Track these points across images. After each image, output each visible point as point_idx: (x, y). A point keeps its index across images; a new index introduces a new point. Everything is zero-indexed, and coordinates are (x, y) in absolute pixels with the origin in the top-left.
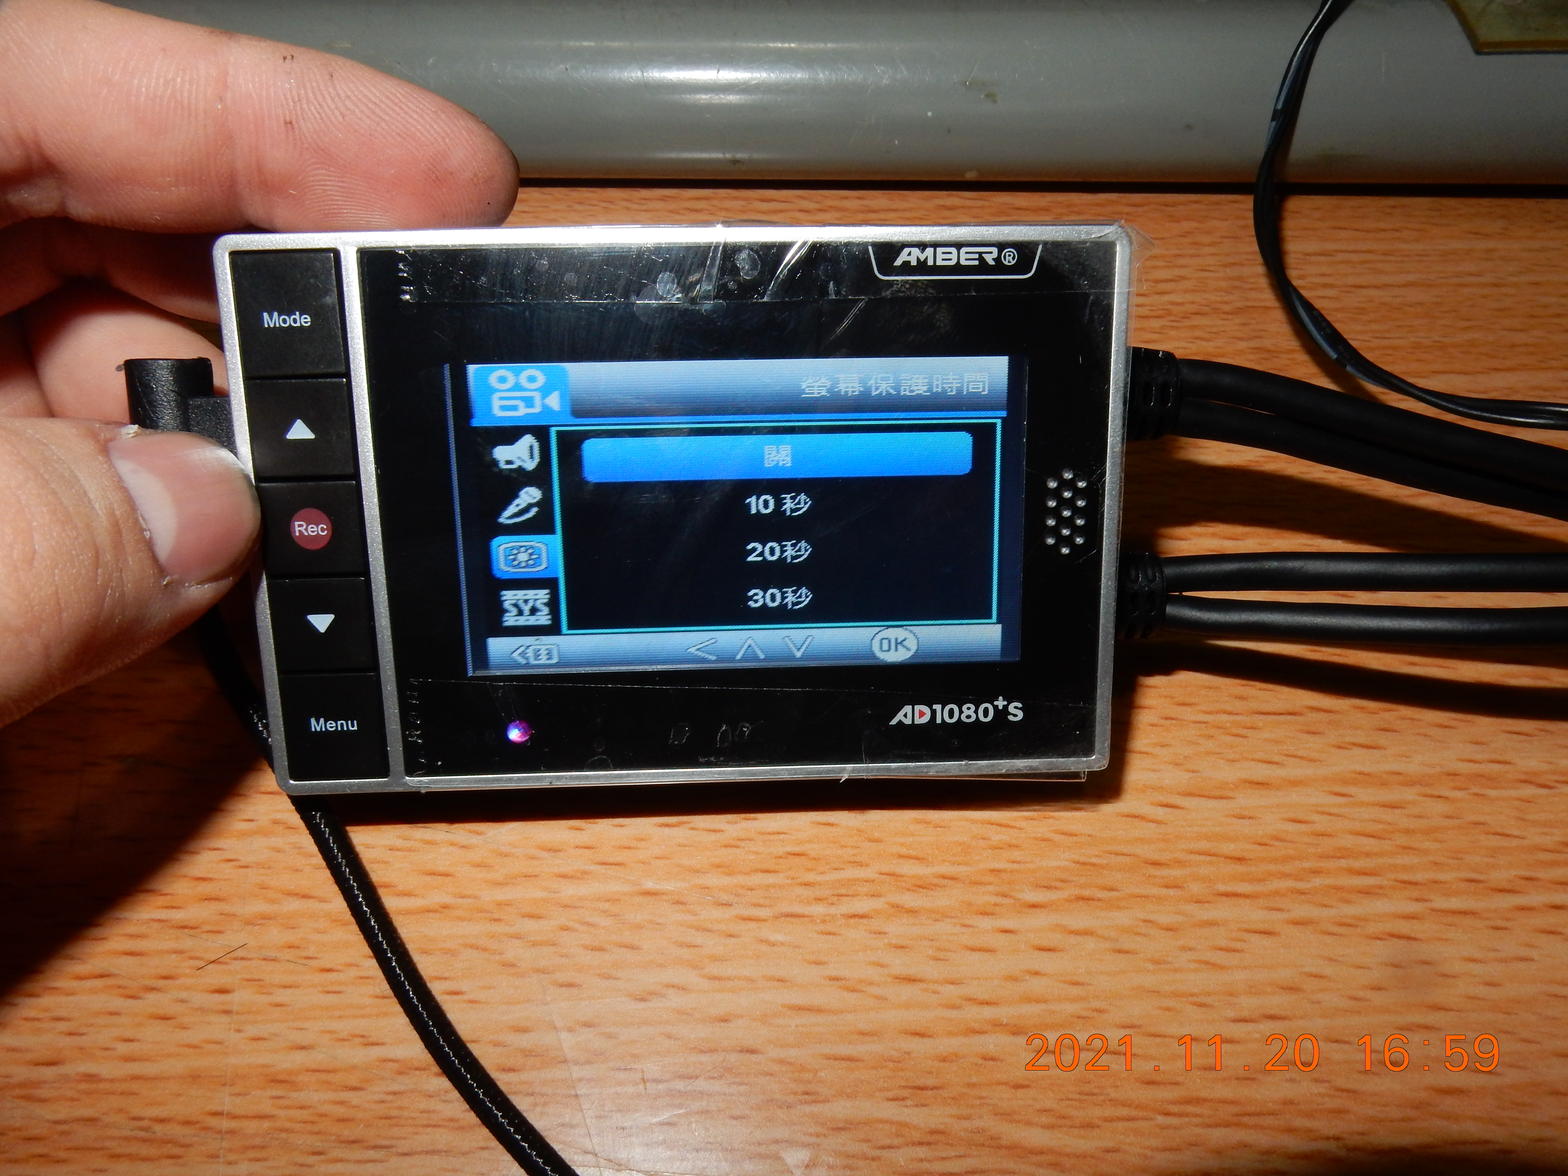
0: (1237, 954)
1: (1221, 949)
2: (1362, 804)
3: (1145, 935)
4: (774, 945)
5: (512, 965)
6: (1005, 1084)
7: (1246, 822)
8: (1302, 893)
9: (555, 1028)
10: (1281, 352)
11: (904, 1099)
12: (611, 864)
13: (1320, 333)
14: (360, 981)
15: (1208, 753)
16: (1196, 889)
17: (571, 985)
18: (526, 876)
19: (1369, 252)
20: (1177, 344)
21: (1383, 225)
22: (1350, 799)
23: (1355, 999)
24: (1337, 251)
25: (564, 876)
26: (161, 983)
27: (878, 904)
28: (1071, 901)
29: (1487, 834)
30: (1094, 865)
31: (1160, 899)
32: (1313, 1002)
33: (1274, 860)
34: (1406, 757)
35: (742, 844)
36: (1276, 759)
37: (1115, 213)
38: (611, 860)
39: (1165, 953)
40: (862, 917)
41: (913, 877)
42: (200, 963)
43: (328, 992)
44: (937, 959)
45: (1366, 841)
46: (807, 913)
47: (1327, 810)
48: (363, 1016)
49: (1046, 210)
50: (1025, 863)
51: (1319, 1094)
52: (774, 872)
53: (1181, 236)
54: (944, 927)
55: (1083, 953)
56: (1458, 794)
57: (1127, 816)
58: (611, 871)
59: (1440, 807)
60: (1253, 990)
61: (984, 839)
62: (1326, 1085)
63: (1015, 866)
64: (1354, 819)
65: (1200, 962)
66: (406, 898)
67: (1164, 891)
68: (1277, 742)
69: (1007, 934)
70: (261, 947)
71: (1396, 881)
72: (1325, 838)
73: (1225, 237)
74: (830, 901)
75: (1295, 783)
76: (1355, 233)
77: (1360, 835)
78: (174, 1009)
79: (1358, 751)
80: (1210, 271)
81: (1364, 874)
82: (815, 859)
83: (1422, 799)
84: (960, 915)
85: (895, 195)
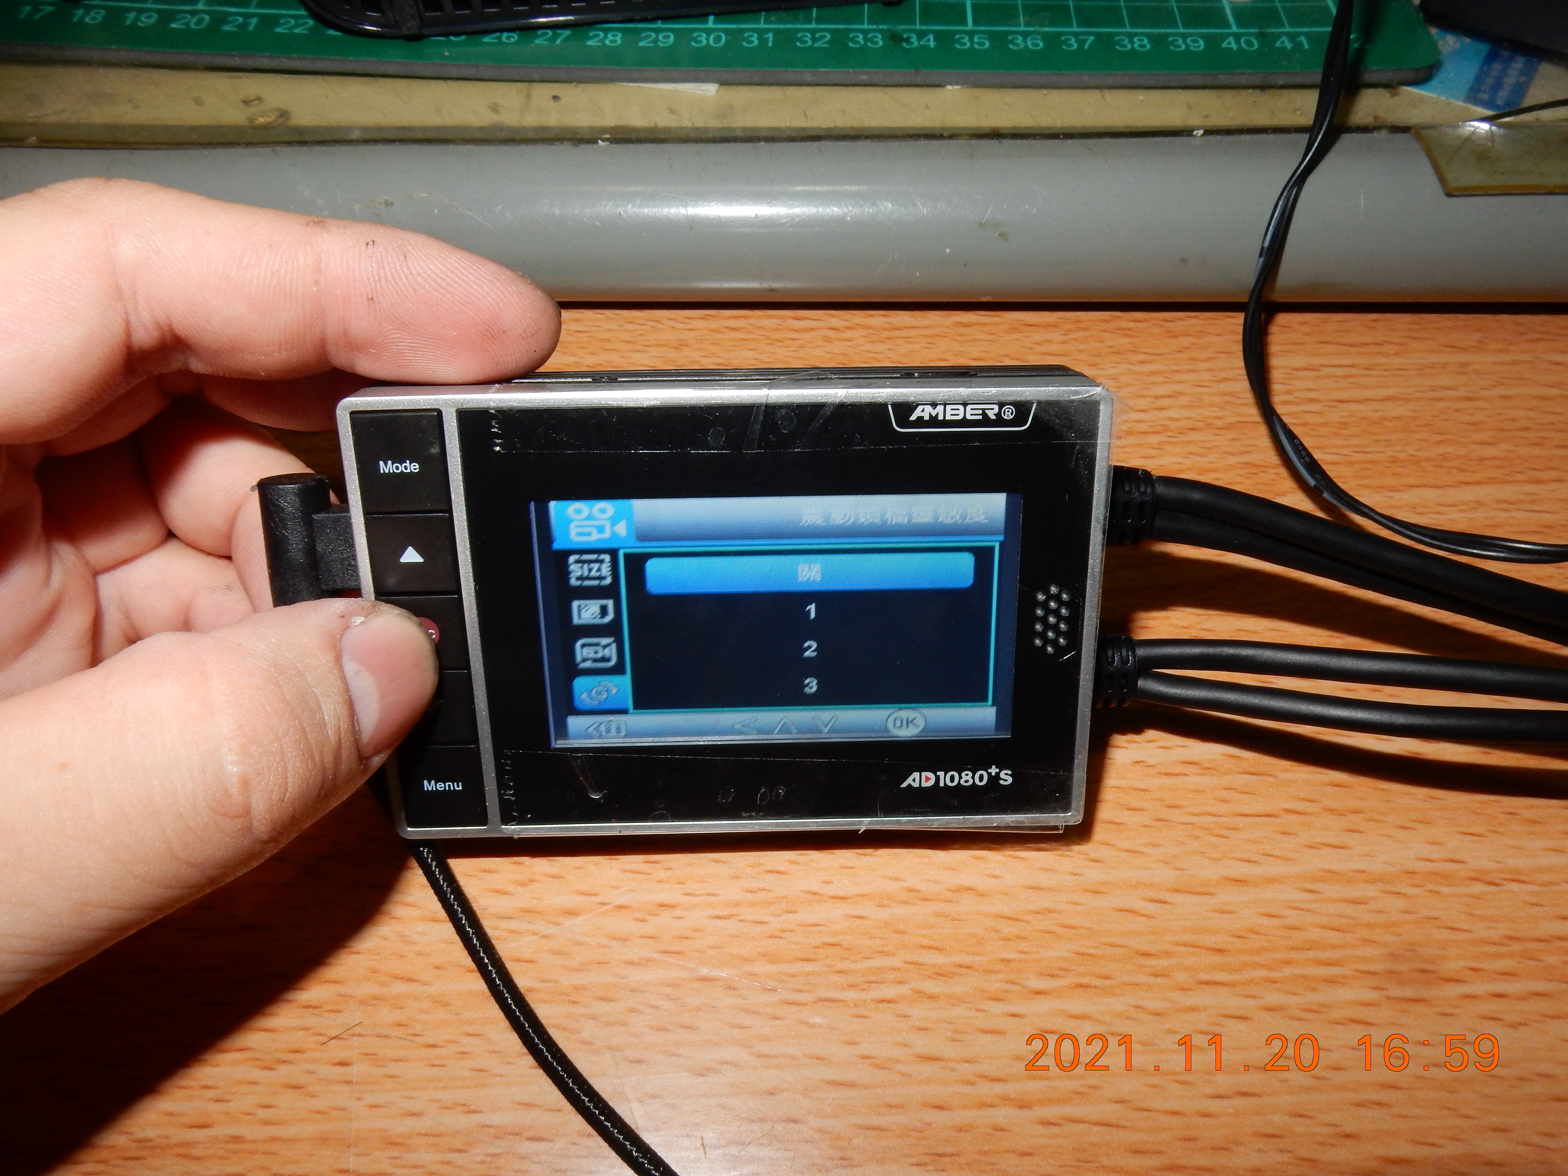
1: (1201, 1032)
2: (1330, 900)
3: (1136, 1020)
4: (813, 1027)
5: (588, 1043)
6: (1014, 1152)
7: (1226, 916)
8: (1273, 981)
10: (1267, 467)
11: (926, 1165)
12: (671, 953)
13: (1300, 461)
14: (460, 1056)
15: (1195, 852)
16: (1180, 978)
17: (639, 1061)
18: (598, 963)
19: (1353, 366)
20: (1174, 459)
21: (1366, 340)
22: (1319, 896)
23: (1318, 1078)
24: (1321, 366)
25: (631, 963)
26: (292, 1056)
27: (903, 990)
28: (1071, 988)
29: (1440, 927)
30: (1092, 955)
31: (1149, 987)
32: (1280, 1081)
33: (1249, 952)
34: (1370, 856)
35: (784, 935)
36: (1254, 858)
37: (1118, 329)
38: (672, 949)
39: (1152, 1036)
40: (889, 1002)
41: (934, 965)
42: (323, 1039)
43: (434, 1066)
44: (954, 1040)
45: (1331, 933)
46: (842, 998)
47: (1298, 905)
48: (463, 1087)
49: (1055, 326)
50: (1031, 953)
51: (1283, 1162)
52: (812, 960)
53: (1179, 352)
54: (960, 1011)
56: (1415, 891)
57: (1121, 911)
58: (672, 959)
59: (1399, 903)
60: (1229, 1069)
61: (995, 931)
62: (1290, 1154)
63: (1023, 956)
64: (1321, 914)
67: (1153, 980)
68: (1255, 842)
69: (1015, 1019)
70: (374, 1025)
71: (1357, 971)
72: (1296, 931)
73: (1219, 353)
74: (861, 987)
75: (1270, 880)
76: (1340, 347)
77: (1327, 928)
78: (303, 1080)
79: (1327, 851)
80: (1205, 387)
81: (1329, 964)
82: (848, 949)
83: (1382, 895)
84: (974, 1001)
85: (917, 313)
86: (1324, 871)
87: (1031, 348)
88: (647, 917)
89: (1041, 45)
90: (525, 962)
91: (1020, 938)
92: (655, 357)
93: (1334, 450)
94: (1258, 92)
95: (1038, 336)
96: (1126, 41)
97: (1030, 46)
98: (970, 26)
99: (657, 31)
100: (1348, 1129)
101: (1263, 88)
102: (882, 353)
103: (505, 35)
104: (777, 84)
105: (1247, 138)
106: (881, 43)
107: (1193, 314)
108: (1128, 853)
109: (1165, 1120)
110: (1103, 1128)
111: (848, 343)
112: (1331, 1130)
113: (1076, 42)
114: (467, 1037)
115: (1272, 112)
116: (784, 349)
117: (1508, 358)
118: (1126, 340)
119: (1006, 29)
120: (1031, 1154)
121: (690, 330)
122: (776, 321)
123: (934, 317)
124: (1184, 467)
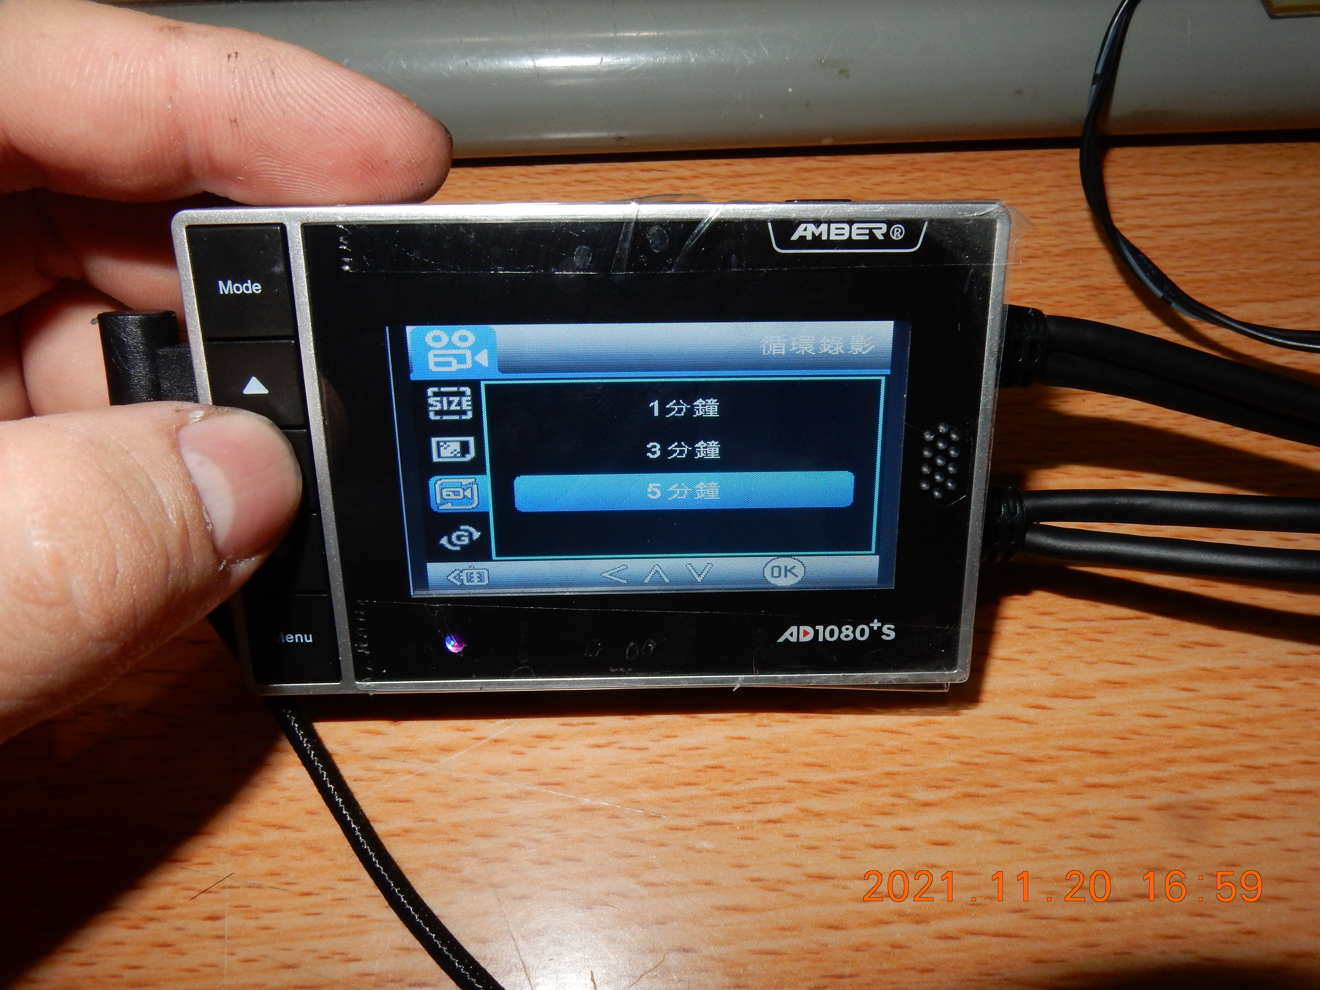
0: (1107, 840)
1: (1093, 836)
2: (1208, 697)
3: (1026, 827)
4: (700, 852)
5: (470, 882)
6: (914, 969)
7: (1107, 718)
8: (1160, 781)
10: (1106, 289)
12: (550, 784)
14: (336, 902)
15: (1070, 657)
16: (1067, 782)
17: (523, 897)
18: (476, 799)
19: (1177, 194)
21: (1187, 170)
22: (1196, 693)
24: (1150, 195)
25: (510, 797)
26: (160, 913)
27: (789, 809)
28: (958, 798)
30: (976, 764)
31: (1036, 793)
33: (1133, 753)
34: (1243, 653)
35: (665, 760)
36: (1129, 660)
37: (953, 168)
38: (551, 780)
39: (1044, 842)
40: (775, 822)
41: (819, 783)
42: (193, 893)
43: (309, 915)
44: (844, 858)
45: (1212, 730)
46: (727, 821)
47: (1176, 704)
48: (340, 935)
49: (893, 168)
50: (916, 765)
52: (695, 784)
53: (1012, 187)
54: (848, 828)
55: (973, 846)
56: (1290, 684)
57: (1002, 718)
58: (552, 791)
59: (1276, 697)
60: (1124, 872)
61: (878, 745)
63: (908, 769)
64: (1200, 712)
65: (1076, 848)
67: (1039, 786)
68: (1128, 644)
69: (905, 831)
70: (246, 876)
71: (1241, 766)
72: (1177, 730)
74: (747, 809)
75: (1147, 681)
76: (1163, 177)
77: (1208, 726)
78: (172, 937)
79: (1199, 649)
80: (1040, 218)
81: (1213, 761)
82: (731, 771)
83: (1258, 690)
84: (862, 816)
85: (759, 160)
87: (870, 189)
88: (524, 750)
90: (400, 802)
91: (902, 750)
95: (877, 178)
100: (1249, 926)
108: (1006, 661)
109: (1064, 927)
110: (1002, 939)
112: (1233, 927)
114: (343, 882)
118: (960, 179)
120: (932, 970)
121: (542, 184)
122: (625, 173)
123: (776, 164)
124: (1026, 292)
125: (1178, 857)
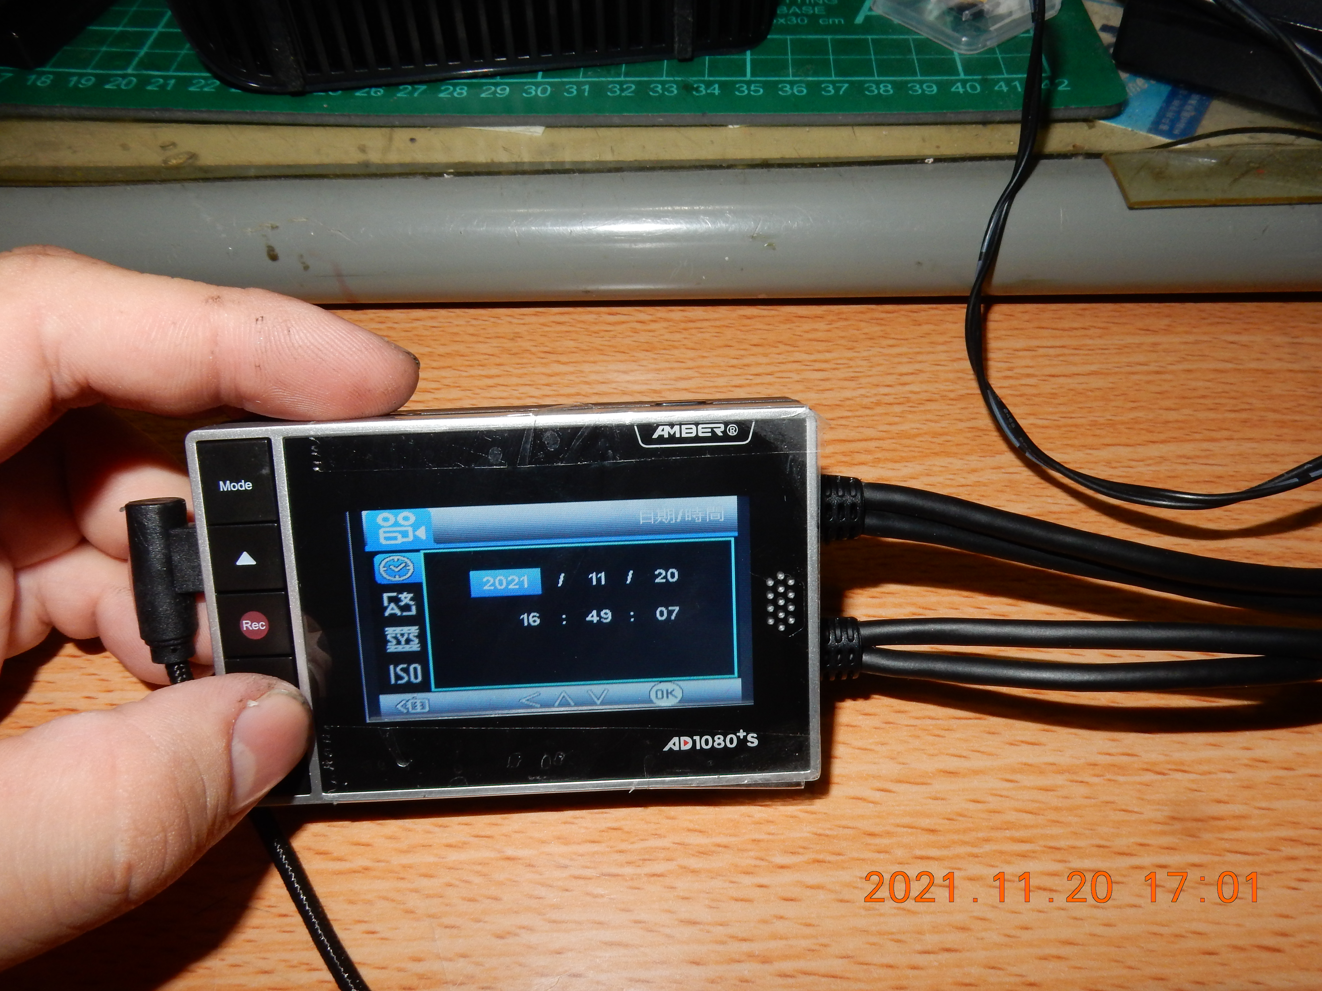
2: (1025, 788)
3: (861, 889)
4: (596, 897)
5: (412, 912)
7: (939, 802)
8: (976, 856)
9: (440, 958)
12: (482, 837)
13: (1008, 427)
15: (916, 749)
16: (899, 854)
17: (453, 927)
18: (423, 846)
19: (1064, 347)
20: (913, 425)
21: (1075, 325)
22: (1016, 784)
23: (1009, 936)
24: (1038, 347)
25: (449, 846)
27: (671, 866)
28: (809, 863)
29: (1115, 810)
30: (827, 836)
31: (873, 861)
32: (978, 939)
33: (957, 832)
34: (1060, 751)
35: (576, 821)
36: (964, 753)
37: (873, 319)
38: (483, 834)
40: (659, 876)
41: (697, 845)
43: (284, 932)
44: (711, 907)
45: (1025, 815)
46: (620, 873)
47: (999, 793)
49: (821, 317)
50: (778, 834)
52: (598, 842)
53: (922, 337)
54: (717, 883)
55: (815, 902)
56: (1096, 780)
57: (853, 798)
59: (1082, 790)
60: (936, 929)
63: (771, 837)
64: (1018, 800)
66: (339, 863)
67: (876, 856)
68: (966, 740)
69: (762, 888)
71: (1045, 847)
72: (997, 815)
73: (955, 337)
74: (637, 864)
75: (977, 772)
76: (1054, 331)
77: (1022, 811)
79: (1025, 747)
80: (941, 365)
81: (1022, 841)
82: (628, 832)
83: (1069, 783)
84: (729, 874)
85: (709, 308)
86: (1022, 763)
87: (800, 336)
89: (805, 91)
90: (363, 845)
91: (769, 822)
92: (494, 347)
93: (1045, 416)
94: (981, 126)
95: (807, 326)
96: (874, 87)
97: (796, 93)
98: (748, 77)
99: (496, 85)
100: (1032, 979)
101: (984, 123)
102: (679, 341)
103: (373, 90)
104: (592, 127)
105: (969, 164)
106: (676, 92)
107: (934, 306)
109: (881, 972)
110: (830, 979)
111: (651, 334)
112: (1018, 979)
113: (833, 89)
115: (990, 143)
116: (600, 339)
117: (1191, 338)
118: (878, 328)
119: (777, 79)
121: (524, 324)
122: (594, 316)
123: (723, 311)
124: (921, 431)
125: (981, 919)
